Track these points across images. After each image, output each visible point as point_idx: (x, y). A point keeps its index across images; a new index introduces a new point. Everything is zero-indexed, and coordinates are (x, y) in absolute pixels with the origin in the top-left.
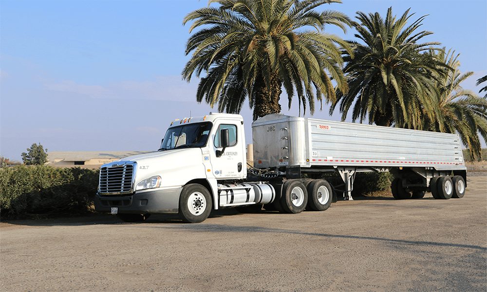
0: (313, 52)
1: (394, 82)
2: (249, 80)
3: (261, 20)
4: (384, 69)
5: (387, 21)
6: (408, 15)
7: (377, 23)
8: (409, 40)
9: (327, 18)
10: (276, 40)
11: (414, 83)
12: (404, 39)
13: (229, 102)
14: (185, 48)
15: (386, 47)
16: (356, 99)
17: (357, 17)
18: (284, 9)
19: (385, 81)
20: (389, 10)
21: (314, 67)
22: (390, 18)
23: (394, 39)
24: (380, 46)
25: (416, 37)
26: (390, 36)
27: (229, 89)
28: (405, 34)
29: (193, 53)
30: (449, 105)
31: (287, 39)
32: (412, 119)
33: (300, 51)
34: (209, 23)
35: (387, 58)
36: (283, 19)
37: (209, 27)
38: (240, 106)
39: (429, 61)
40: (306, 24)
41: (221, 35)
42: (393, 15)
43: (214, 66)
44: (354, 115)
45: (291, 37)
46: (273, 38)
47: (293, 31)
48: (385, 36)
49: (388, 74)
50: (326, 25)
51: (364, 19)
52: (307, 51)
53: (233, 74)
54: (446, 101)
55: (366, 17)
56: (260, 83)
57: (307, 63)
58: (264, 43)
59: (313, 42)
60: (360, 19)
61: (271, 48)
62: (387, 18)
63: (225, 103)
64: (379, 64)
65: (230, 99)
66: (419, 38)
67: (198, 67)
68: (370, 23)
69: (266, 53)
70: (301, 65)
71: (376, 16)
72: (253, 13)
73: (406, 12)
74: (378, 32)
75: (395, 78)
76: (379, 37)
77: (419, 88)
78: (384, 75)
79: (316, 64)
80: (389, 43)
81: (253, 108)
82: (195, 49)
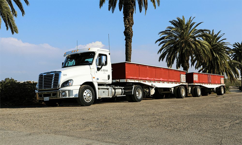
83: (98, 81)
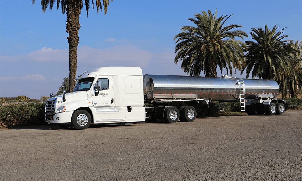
0: (230, 49)
1: (270, 60)
2: (202, 62)
3: (207, 36)
4: (265, 54)
5: (266, 31)
6: (276, 28)
7: (261, 33)
8: (277, 39)
9: (236, 34)
10: (214, 45)
11: (280, 59)
12: (275, 39)
13: (195, 71)
14: (175, 49)
15: (266, 44)
17: (252, 30)
18: (216, 31)
19: (265, 59)
20: (266, 26)
21: (231, 55)
22: (267, 30)
23: (270, 40)
24: (263, 44)
25: (281, 38)
26: (268, 39)
27: (194, 66)
29: (178, 51)
30: (300, 68)
31: (218, 44)
32: (279, 76)
33: (224, 48)
34: (184, 39)
35: (267, 48)
36: (217, 35)
37: (185, 40)
38: (199, 73)
39: (289, 48)
40: (227, 36)
41: (190, 43)
42: (269, 29)
43: (187, 56)
44: (253, 75)
45: (220, 43)
46: (212, 44)
47: (222, 40)
48: (265, 38)
49: (267, 56)
50: (235, 37)
51: (255, 30)
52: (227, 49)
53: (196, 60)
54: (299, 66)
55: (256, 30)
56: (207, 63)
57: (227, 54)
58: (208, 46)
59: (230, 44)
60: (253, 31)
61: (211, 48)
62: (266, 30)
63: (192, 72)
64: (263, 51)
65: (195, 70)
66: (282, 38)
67: (180, 57)
68: (258, 33)
69: (210, 50)
70: (225, 55)
71: (260, 30)
72: (203, 33)
73: (275, 27)
74: (262, 37)
75: (270, 58)
76: (262, 39)
78: (265, 57)
79: (232, 54)
80: (268, 41)
81: (205, 74)
82: (179, 50)
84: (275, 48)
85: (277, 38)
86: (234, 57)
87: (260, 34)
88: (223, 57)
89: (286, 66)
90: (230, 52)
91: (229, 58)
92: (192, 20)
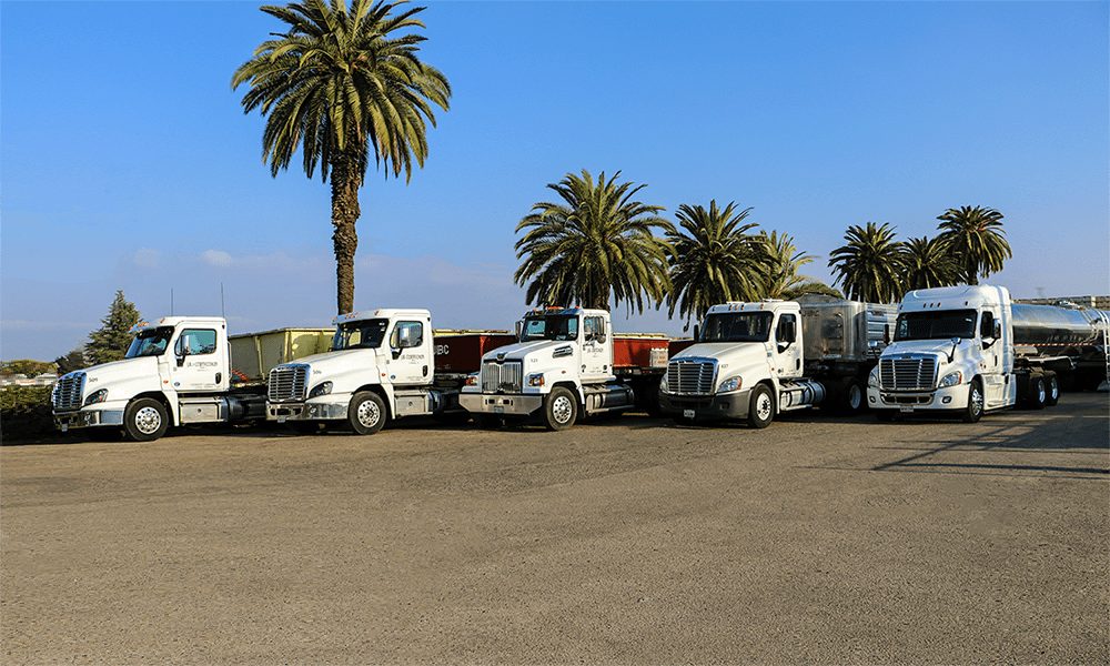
1: (720, 277)
4: (710, 263)
5: (711, 212)
6: (733, 206)
7: (701, 216)
8: (734, 232)
11: (740, 276)
12: (729, 232)
15: (711, 242)
16: (681, 297)
19: (711, 277)
20: (713, 202)
22: (714, 210)
23: (720, 231)
24: (704, 239)
25: (742, 229)
26: (715, 230)
28: (732, 225)
33: (629, 257)
35: (713, 251)
39: (758, 251)
42: (717, 208)
46: (603, 246)
48: (710, 229)
49: (714, 269)
51: (688, 210)
52: (635, 257)
55: (690, 209)
57: (635, 268)
60: (685, 210)
61: (601, 255)
62: (711, 210)
64: (706, 257)
66: (745, 230)
68: (695, 215)
70: (630, 271)
71: (700, 209)
73: (730, 204)
74: (703, 225)
75: (722, 273)
76: (704, 230)
77: (745, 283)
78: (710, 270)
79: (644, 270)
80: (715, 236)
83: (394, 381)
84: (728, 251)
85: (733, 230)
86: (649, 276)
87: (699, 219)
88: (626, 275)
89: (753, 291)
90: (641, 266)
91: (638, 277)
92: (556, 188)
